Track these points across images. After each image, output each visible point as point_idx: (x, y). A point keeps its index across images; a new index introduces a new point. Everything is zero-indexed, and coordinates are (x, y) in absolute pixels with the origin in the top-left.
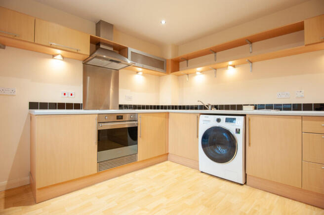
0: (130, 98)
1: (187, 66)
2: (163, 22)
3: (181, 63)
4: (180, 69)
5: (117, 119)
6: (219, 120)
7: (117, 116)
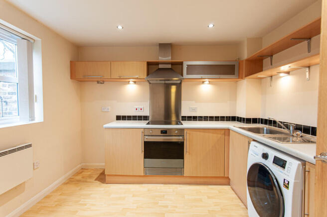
0: (194, 110)
1: (271, 64)
2: (211, 26)
3: (264, 61)
4: (263, 69)
5: (161, 133)
6: (265, 156)
7: (161, 131)
